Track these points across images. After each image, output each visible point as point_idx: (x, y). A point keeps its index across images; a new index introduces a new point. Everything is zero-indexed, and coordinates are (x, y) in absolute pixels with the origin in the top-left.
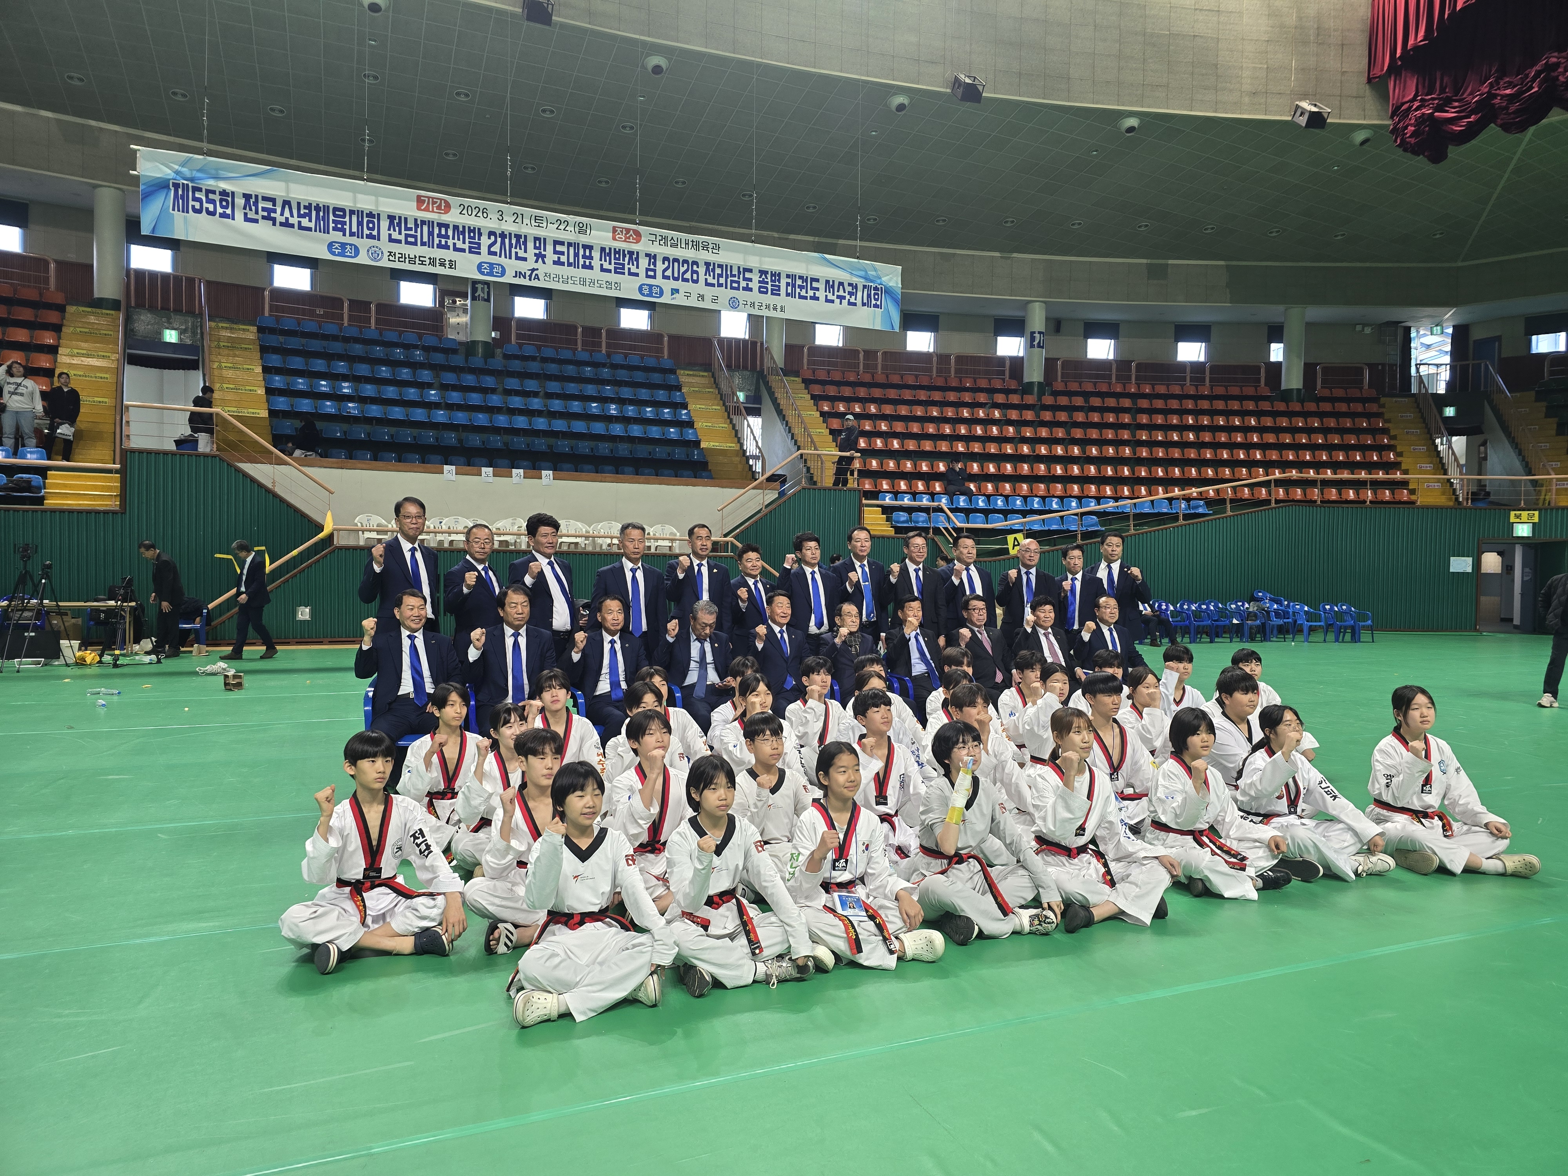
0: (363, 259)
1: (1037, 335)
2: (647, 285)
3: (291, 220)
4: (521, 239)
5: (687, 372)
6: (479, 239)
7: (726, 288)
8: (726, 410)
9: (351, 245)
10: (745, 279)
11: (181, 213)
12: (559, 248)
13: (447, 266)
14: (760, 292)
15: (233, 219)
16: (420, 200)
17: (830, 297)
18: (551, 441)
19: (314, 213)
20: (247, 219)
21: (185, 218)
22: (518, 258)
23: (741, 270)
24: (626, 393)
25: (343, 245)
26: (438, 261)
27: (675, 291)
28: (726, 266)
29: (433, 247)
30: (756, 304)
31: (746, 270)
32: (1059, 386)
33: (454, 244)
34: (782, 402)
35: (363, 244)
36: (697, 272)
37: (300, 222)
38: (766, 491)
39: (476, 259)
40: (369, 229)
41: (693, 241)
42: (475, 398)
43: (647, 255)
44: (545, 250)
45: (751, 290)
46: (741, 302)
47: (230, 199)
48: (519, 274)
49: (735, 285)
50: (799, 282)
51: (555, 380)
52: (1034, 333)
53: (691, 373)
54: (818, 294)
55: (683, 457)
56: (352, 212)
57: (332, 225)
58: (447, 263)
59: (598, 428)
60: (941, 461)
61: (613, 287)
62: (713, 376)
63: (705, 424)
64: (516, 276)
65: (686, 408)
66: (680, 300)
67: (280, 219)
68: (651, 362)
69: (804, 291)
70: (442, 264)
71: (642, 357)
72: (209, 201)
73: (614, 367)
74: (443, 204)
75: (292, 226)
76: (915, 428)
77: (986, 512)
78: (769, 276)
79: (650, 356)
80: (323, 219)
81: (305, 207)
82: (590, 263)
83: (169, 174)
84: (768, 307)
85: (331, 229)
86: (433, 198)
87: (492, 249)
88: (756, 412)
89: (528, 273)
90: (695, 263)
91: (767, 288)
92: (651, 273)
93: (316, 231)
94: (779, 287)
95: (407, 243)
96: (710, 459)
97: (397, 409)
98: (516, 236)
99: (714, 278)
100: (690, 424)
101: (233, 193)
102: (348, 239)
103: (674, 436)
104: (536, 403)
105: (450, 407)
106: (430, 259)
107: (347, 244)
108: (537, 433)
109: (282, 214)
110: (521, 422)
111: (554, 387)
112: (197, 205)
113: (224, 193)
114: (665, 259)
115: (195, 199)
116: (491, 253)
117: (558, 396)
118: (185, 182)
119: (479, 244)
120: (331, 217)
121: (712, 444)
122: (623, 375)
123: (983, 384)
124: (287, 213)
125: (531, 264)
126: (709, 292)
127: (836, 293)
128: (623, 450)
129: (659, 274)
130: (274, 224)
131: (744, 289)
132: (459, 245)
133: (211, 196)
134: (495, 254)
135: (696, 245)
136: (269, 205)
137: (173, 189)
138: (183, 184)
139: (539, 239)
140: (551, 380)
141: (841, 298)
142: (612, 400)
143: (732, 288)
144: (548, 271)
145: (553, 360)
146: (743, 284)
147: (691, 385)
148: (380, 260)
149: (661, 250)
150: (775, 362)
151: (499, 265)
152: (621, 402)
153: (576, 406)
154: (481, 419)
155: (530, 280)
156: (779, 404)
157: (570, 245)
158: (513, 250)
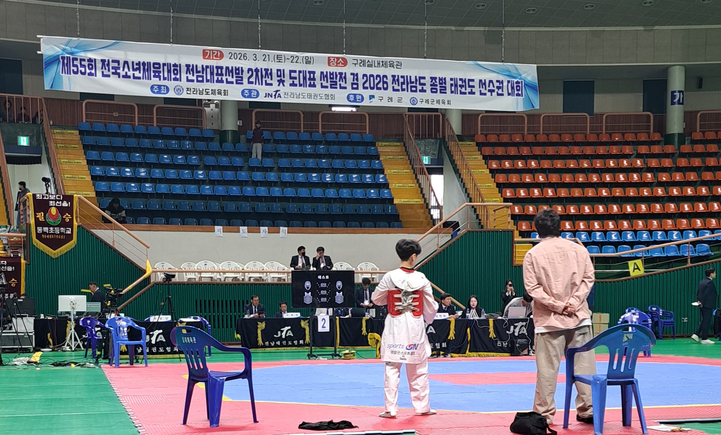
0: (171, 94)
1: (677, 94)
2: (353, 94)
3: (129, 74)
4: (268, 73)
5: (384, 144)
6: (242, 74)
7: (408, 91)
8: (414, 173)
9: (164, 86)
10: (420, 84)
11: (66, 75)
12: (293, 75)
13: (223, 94)
14: (432, 92)
15: (96, 76)
16: (205, 53)
17: (483, 91)
18: (285, 204)
19: (142, 67)
20: (104, 75)
21: (69, 77)
22: (267, 84)
23: (418, 78)
24: (338, 163)
25: (159, 87)
26: (217, 91)
27: (372, 97)
28: (407, 76)
29: (213, 82)
30: (430, 100)
31: (420, 78)
32: (698, 136)
33: (227, 79)
34: (458, 163)
35: (171, 84)
36: (386, 83)
37: (134, 74)
38: (441, 235)
39: (240, 88)
40: (174, 74)
41: (383, 62)
42: (229, 175)
43: (352, 74)
44: (284, 77)
45: (425, 91)
46: (419, 100)
47: (93, 64)
48: (268, 95)
49: (414, 89)
50: (460, 83)
51: (285, 157)
52: (675, 92)
53: (387, 144)
54: (474, 90)
55: (381, 212)
56: (164, 65)
57: (152, 74)
58: (223, 92)
59: (318, 193)
60: (587, 205)
61: (330, 98)
62: (404, 145)
63: (397, 185)
64: (266, 97)
65: (383, 173)
66: (375, 103)
67: (122, 73)
68: (356, 137)
69: (464, 89)
70: (220, 93)
71: (349, 134)
72: (82, 66)
73: (328, 143)
74: (219, 54)
75: (129, 77)
76: (568, 178)
77: (616, 244)
78: (438, 80)
79: (356, 133)
80: (148, 71)
81: (137, 64)
82: (314, 83)
83: (59, 52)
84: (438, 102)
85: (152, 76)
86: (213, 50)
87: (251, 80)
88: (439, 171)
89: (274, 93)
90: (385, 76)
91: (436, 89)
92: (355, 86)
93: (143, 79)
94: (445, 87)
95: (198, 81)
96: (401, 212)
97: (178, 186)
98: (265, 69)
99: (399, 85)
100: (386, 185)
101: (95, 60)
102: (162, 82)
103: (373, 196)
104: (272, 176)
105: (212, 182)
106: (212, 90)
107: (162, 86)
108: (274, 199)
109: (123, 70)
110: (262, 191)
111: (284, 162)
112: (75, 69)
113: (90, 60)
114: (364, 75)
115: (74, 66)
116: (250, 83)
117: (287, 170)
118: (68, 55)
119: (242, 77)
120: (152, 69)
121: (402, 200)
122: (335, 149)
123: (630, 137)
124: (126, 70)
125: (275, 87)
126: (395, 95)
127: (488, 88)
128: (336, 208)
129: (361, 87)
130: (119, 77)
131: (420, 91)
132: (230, 79)
133: (83, 63)
134: (252, 83)
135: (385, 64)
136: (116, 65)
137: (61, 60)
138: (67, 57)
139: (280, 70)
140: (281, 157)
141: (491, 91)
142: (327, 170)
143: (412, 91)
144: (286, 91)
145: (283, 142)
146: (419, 87)
147: (387, 153)
148: (181, 94)
149: (361, 71)
150: (453, 132)
151: (255, 90)
152: (334, 171)
153: (301, 177)
154: (235, 190)
155: (275, 98)
156: (456, 165)
157: (300, 72)
158: (264, 80)
